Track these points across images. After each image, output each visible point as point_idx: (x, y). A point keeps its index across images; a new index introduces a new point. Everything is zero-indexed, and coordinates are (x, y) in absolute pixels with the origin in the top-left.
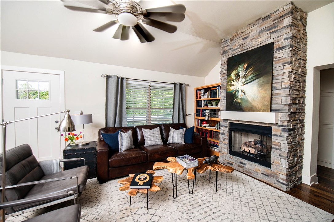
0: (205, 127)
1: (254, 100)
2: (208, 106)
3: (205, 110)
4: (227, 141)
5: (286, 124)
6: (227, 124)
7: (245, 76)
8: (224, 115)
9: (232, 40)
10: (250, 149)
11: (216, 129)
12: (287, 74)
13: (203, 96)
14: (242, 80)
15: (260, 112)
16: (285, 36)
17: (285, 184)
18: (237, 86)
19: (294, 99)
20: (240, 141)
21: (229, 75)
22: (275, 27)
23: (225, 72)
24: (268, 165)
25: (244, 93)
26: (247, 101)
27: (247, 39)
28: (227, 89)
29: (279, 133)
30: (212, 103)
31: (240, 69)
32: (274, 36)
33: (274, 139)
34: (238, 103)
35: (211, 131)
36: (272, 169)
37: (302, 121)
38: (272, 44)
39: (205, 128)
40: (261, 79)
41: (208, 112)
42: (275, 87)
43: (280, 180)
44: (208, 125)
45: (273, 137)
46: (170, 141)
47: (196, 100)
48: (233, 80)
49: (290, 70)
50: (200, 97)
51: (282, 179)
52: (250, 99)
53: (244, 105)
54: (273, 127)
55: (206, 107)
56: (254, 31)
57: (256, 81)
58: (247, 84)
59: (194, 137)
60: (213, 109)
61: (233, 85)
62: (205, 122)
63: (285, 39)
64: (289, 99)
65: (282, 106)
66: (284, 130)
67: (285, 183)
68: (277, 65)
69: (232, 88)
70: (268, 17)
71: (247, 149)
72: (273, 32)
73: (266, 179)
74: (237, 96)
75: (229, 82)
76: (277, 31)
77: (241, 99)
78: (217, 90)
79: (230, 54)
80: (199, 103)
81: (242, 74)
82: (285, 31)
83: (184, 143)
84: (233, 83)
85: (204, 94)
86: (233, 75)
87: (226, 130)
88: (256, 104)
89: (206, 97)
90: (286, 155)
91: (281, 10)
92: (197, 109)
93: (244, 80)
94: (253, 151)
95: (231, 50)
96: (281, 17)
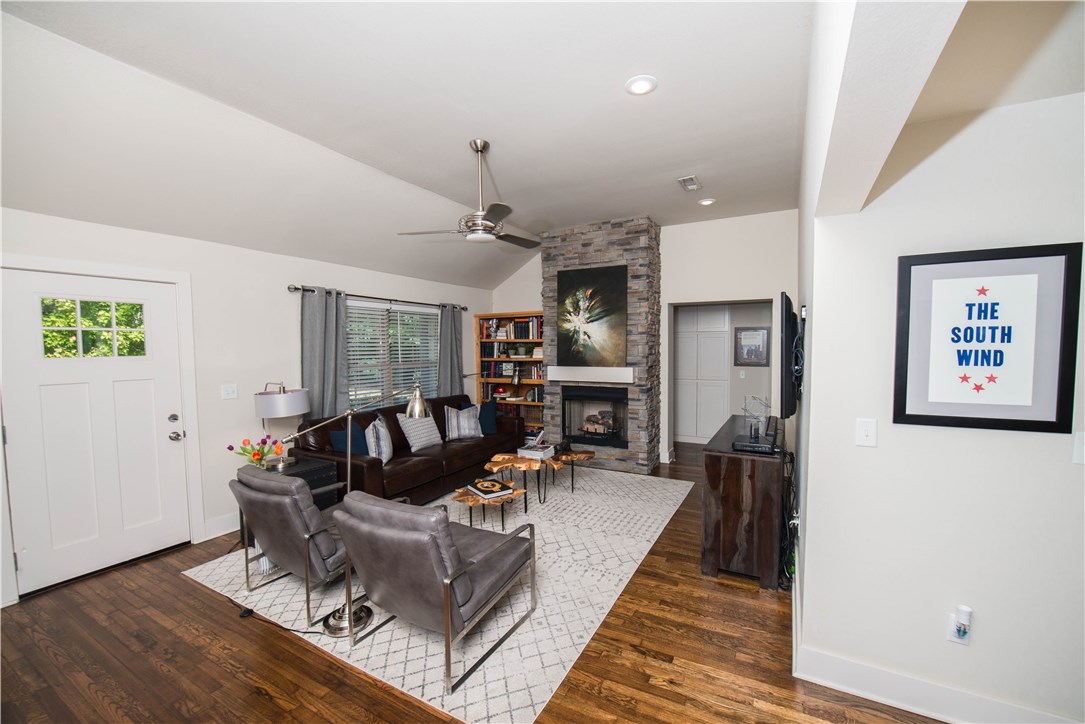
0: (504, 399)
1: (603, 348)
2: (508, 356)
3: (502, 362)
4: (559, 420)
5: (643, 383)
6: (559, 390)
7: (589, 310)
8: (555, 373)
9: (564, 240)
10: (596, 426)
11: (529, 400)
12: (644, 315)
13: (496, 332)
14: (584, 315)
15: (612, 366)
16: (641, 261)
17: (645, 465)
18: (577, 323)
19: (650, 348)
20: (581, 415)
21: (561, 302)
22: (629, 244)
23: (551, 295)
24: (624, 444)
25: (589, 337)
26: (594, 349)
27: (588, 248)
28: (559, 327)
29: (636, 397)
30: (516, 349)
31: (580, 295)
32: (627, 256)
33: (632, 405)
34: (579, 352)
35: (518, 405)
36: (630, 448)
37: (658, 377)
38: (626, 267)
39: (502, 402)
40: (612, 316)
41: (508, 369)
42: (631, 331)
43: (640, 462)
44: (508, 394)
45: (630, 403)
46: (453, 434)
47: (481, 343)
48: (569, 313)
49: (647, 310)
50: (489, 336)
51: (642, 459)
52: (597, 347)
53: (589, 355)
54: (630, 388)
55: (503, 357)
56: (599, 238)
57: (605, 319)
58: (592, 321)
59: (499, 423)
60: (519, 362)
61: (569, 321)
62: (501, 390)
63: (641, 265)
64: (647, 348)
65: (639, 358)
66: (642, 391)
67: (646, 463)
68: (631, 299)
69: (567, 326)
70: (620, 225)
71: (591, 428)
72: (626, 250)
73: (623, 465)
74: (577, 341)
75: (562, 315)
76: (631, 249)
77: (584, 346)
78: (531, 324)
79: (560, 263)
80: (486, 349)
81: (583, 304)
82: (641, 254)
83: (482, 436)
84: (569, 317)
85: (498, 328)
86: (568, 302)
87: (558, 399)
88: (607, 355)
89: (504, 335)
90: (645, 425)
91: (636, 222)
92: (482, 362)
93: (587, 316)
94: (600, 429)
95: (561, 258)
96: (636, 232)
